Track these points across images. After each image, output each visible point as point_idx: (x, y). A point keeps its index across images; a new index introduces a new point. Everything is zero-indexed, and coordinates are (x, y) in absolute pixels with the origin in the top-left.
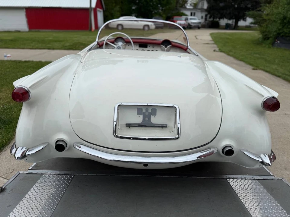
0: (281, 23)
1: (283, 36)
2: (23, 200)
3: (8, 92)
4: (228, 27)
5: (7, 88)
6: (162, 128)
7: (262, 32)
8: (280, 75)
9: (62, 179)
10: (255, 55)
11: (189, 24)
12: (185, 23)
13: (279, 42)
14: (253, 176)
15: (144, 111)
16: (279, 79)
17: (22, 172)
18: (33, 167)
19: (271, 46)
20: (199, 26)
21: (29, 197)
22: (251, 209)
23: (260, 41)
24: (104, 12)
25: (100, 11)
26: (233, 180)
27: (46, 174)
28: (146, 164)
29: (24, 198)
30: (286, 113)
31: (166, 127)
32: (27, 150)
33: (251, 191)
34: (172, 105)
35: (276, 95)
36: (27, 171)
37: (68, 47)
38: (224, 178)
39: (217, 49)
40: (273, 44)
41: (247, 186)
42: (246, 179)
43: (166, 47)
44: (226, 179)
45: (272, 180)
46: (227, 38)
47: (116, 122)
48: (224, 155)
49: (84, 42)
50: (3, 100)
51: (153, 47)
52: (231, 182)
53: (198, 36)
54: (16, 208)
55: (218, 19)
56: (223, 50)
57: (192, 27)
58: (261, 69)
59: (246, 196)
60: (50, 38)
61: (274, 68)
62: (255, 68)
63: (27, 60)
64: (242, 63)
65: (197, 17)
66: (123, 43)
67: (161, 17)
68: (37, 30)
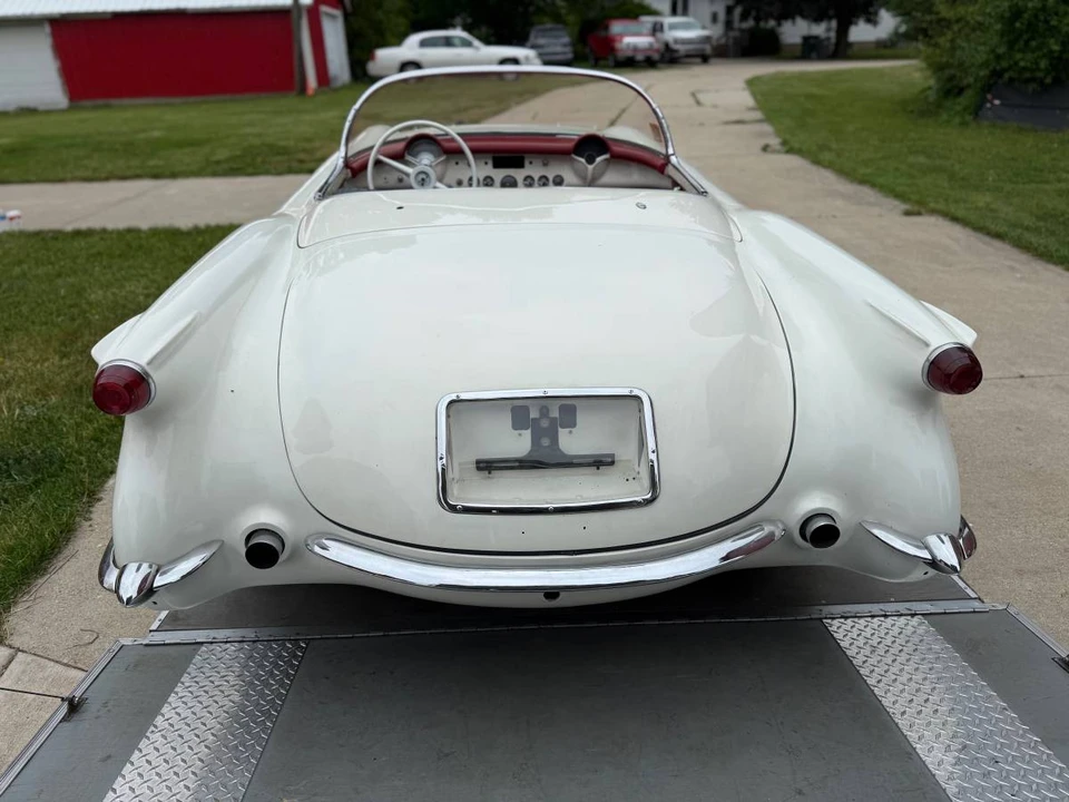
0: (1002, 34)
1: (1011, 80)
2: (148, 734)
3: (31, 356)
4: (811, 49)
5: (26, 339)
6: (598, 468)
7: (937, 68)
8: (1003, 229)
9: (267, 655)
10: (911, 159)
11: (667, 45)
12: (651, 45)
13: (997, 102)
14: (908, 605)
15: (534, 414)
16: (997, 243)
17: (127, 641)
18: (163, 622)
19: (969, 118)
20: (703, 50)
21: (167, 726)
22: (904, 713)
23: (931, 99)
24: (347, 17)
25: (333, 17)
26: (842, 620)
27: (212, 643)
28: (552, 593)
29: (152, 728)
30: (1022, 373)
31: (612, 463)
32: (157, 571)
33: (902, 654)
34: (625, 392)
35: (968, 337)
36: (145, 637)
37: (225, 166)
38: (813, 616)
39: (775, 142)
40: (977, 111)
41: (889, 640)
42: (886, 616)
43: (590, 160)
44: (821, 619)
45: (974, 612)
46: (810, 97)
47: (444, 460)
48: (809, 545)
49: (282, 143)
50: (19, 387)
51: (545, 165)
52: (838, 628)
53: (700, 91)
54: (132, 764)
55: (772, 23)
56: (797, 146)
57: (679, 58)
58: (933, 212)
59: (886, 672)
60: (156, 134)
61: (981, 204)
62: (916, 208)
63: (83, 225)
64: (867, 192)
65: (695, 17)
66: (437, 156)
67: (560, 26)
68: (100, 102)
